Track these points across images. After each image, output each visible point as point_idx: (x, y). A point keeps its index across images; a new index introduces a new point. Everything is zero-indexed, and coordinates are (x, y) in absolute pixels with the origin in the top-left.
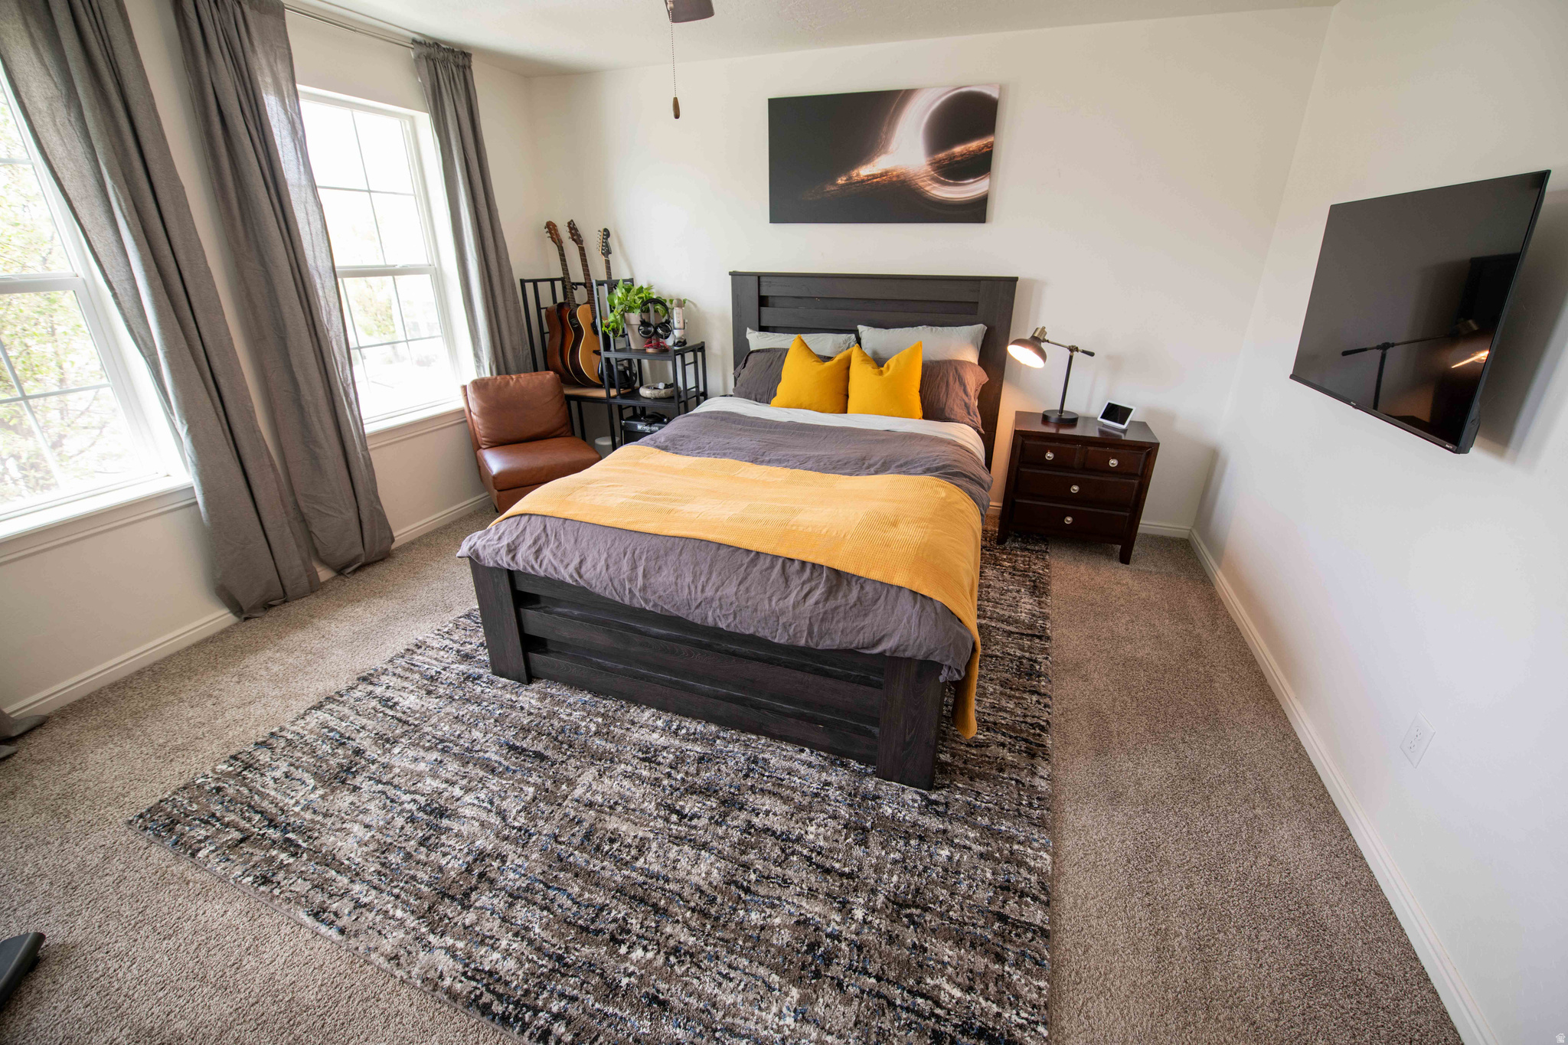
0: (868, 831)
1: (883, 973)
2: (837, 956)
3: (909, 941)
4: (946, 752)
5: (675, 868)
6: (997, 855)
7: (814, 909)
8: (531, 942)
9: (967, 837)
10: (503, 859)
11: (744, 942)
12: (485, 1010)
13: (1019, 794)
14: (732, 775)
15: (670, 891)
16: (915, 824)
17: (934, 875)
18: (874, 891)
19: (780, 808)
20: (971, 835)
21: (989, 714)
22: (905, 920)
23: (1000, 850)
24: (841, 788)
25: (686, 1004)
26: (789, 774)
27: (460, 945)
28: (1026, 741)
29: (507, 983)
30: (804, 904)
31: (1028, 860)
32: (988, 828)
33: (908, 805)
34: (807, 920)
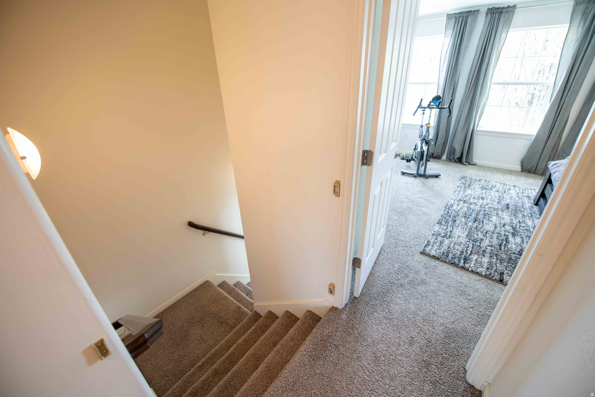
5: (486, 224)
7: (487, 241)
8: (460, 209)
10: (476, 205)
11: (472, 231)
12: (447, 206)
15: (480, 223)
19: (518, 241)
27: (456, 203)
29: (452, 207)
34: (483, 240)
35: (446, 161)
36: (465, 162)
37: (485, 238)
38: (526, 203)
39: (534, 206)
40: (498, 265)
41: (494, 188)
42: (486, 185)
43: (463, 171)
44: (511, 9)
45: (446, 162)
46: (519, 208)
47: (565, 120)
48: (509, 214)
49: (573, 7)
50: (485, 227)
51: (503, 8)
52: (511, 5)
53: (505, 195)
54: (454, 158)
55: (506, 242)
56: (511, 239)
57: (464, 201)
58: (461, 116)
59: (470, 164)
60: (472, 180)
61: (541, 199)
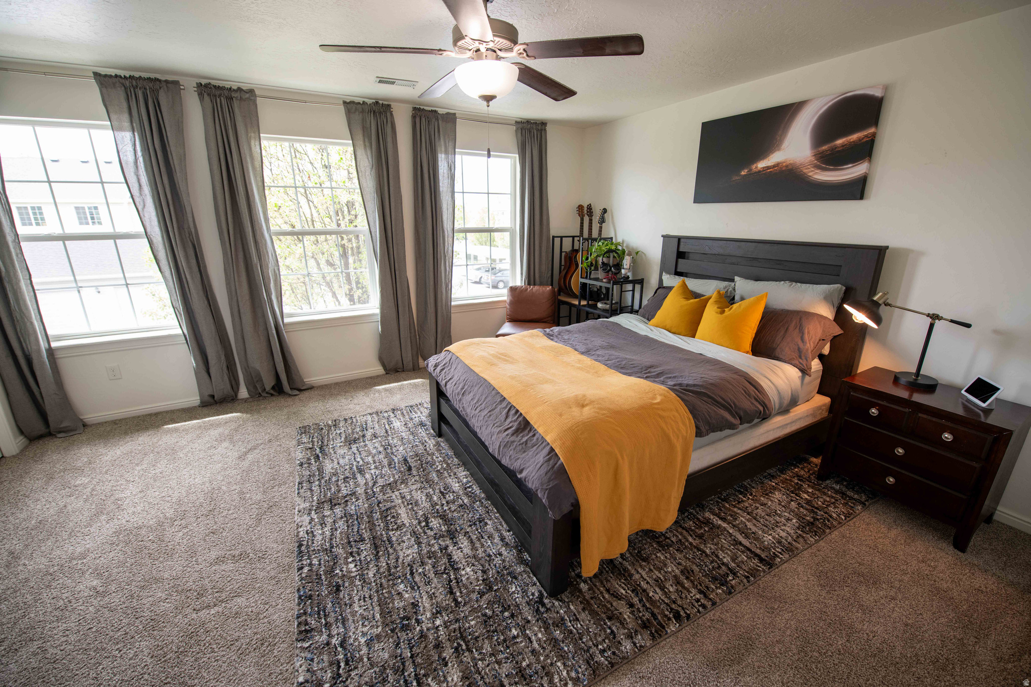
0: (492, 591)
1: (417, 656)
2: (411, 630)
3: (445, 655)
4: (588, 584)
5: (399, 544)
6: (542, 658)
7: (425, 603)
8: (332, 535)
9: (536, 635)
10: (358, 499)
11: (386, 593)
12: (300, 546)
13: (604, 640)
14: (465, 522)
15: (388, 551)
16: (517, 606)
17: (496, 638)
18: (457, 620)
19: (467, 550)
20: (540, 635)
21: (648, 583)
22: (455, 644)
23: (547, 656)
24: (504, 561)
25: (344, 597)
26: (489, 537)
27: (316, 520)
28: (653, 615)
29: (313, 543)
30: (424, 598)
31: (556, 677)
32: (556, 640)
33: (527, 594)
34: (417, 605)
35: (251, 400)
36: (292, 389)
37: (417, 596)
38: (426, 440)
39: (439, 439)
41: (367, 430)
42: (350, 431)
43: (294, 413)
44: (247, 95)
45: (253, 404)
46: (424, 459)
48: (419, 486)
50: (401, 555)
52: (243, 88)
53: (390, 438)
54: (265, 389)
55: (454, 569)
56: (455, 553)
57: (331, 501)
58: (240, 303)
59: (300, 390)
60: (322, 429)
61: (443, 424)
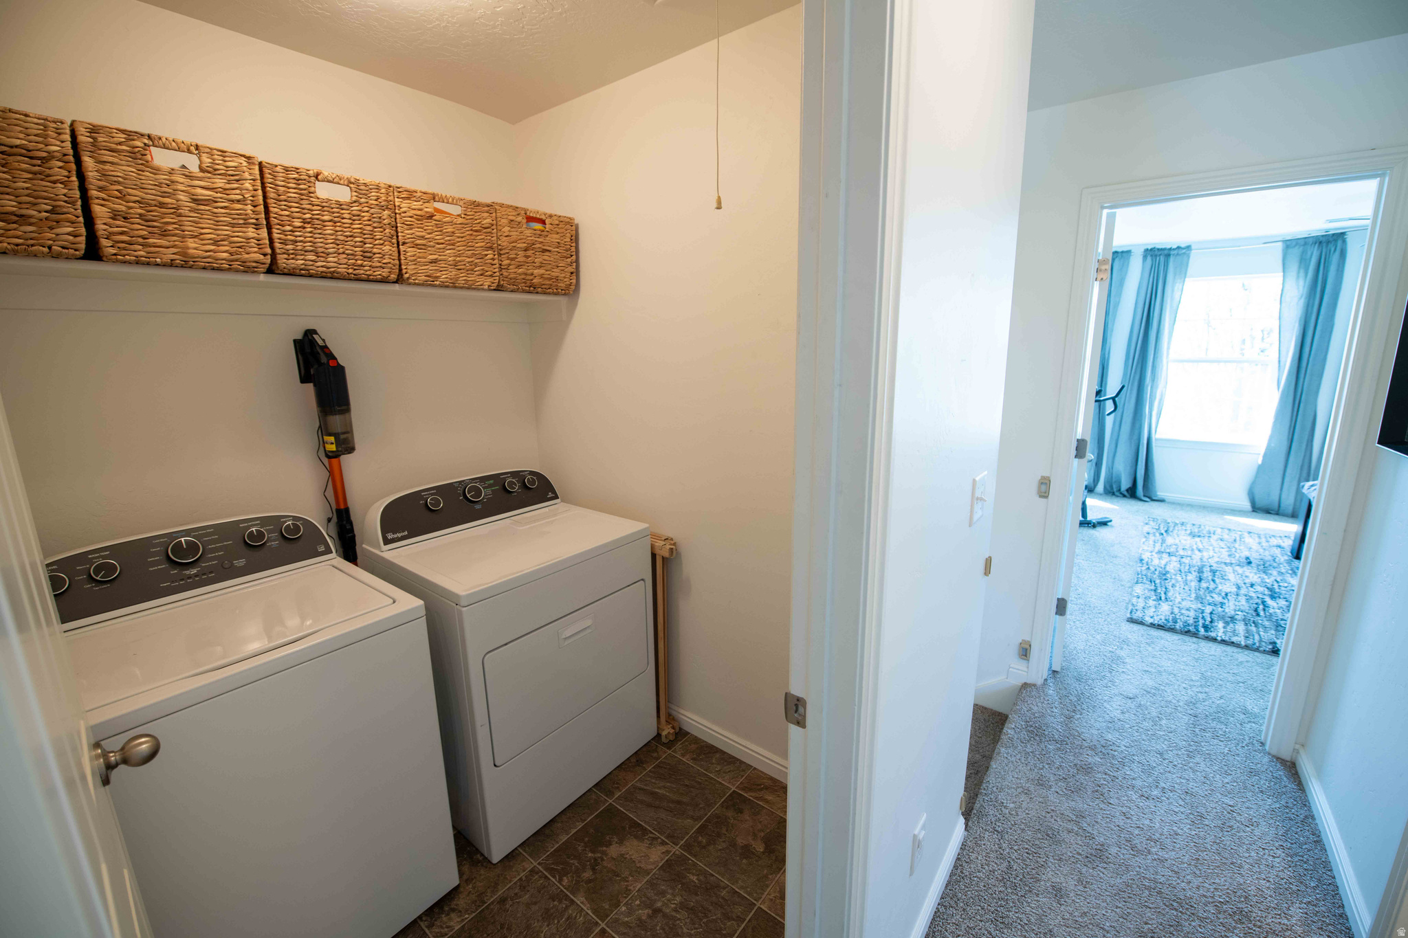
35: (1105, 495)
36: (1144, 496)
37: (1226, 601)
38: (1279, 556)
39: (1294, 560)
40: (1261, 633)
41: (1214, 534)
42: (1196, 531)
43: (1144, 510)
44: (1184, 251)
45: (1106, 497)
46: (1268, 563)
47: (1311, 419)
48: (1254, 571)
49: (1283, 250)
50: (1220, 587)
51: (1170, 249)
52: (1183, 246)
53: (1237, 544)
54: (1119, 491)
55: (1264, 606)
56: (1269, 602)
57: (1169, 553)
59: (1152, 499)
60: (1170, 523)
